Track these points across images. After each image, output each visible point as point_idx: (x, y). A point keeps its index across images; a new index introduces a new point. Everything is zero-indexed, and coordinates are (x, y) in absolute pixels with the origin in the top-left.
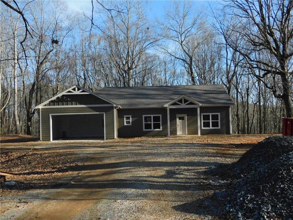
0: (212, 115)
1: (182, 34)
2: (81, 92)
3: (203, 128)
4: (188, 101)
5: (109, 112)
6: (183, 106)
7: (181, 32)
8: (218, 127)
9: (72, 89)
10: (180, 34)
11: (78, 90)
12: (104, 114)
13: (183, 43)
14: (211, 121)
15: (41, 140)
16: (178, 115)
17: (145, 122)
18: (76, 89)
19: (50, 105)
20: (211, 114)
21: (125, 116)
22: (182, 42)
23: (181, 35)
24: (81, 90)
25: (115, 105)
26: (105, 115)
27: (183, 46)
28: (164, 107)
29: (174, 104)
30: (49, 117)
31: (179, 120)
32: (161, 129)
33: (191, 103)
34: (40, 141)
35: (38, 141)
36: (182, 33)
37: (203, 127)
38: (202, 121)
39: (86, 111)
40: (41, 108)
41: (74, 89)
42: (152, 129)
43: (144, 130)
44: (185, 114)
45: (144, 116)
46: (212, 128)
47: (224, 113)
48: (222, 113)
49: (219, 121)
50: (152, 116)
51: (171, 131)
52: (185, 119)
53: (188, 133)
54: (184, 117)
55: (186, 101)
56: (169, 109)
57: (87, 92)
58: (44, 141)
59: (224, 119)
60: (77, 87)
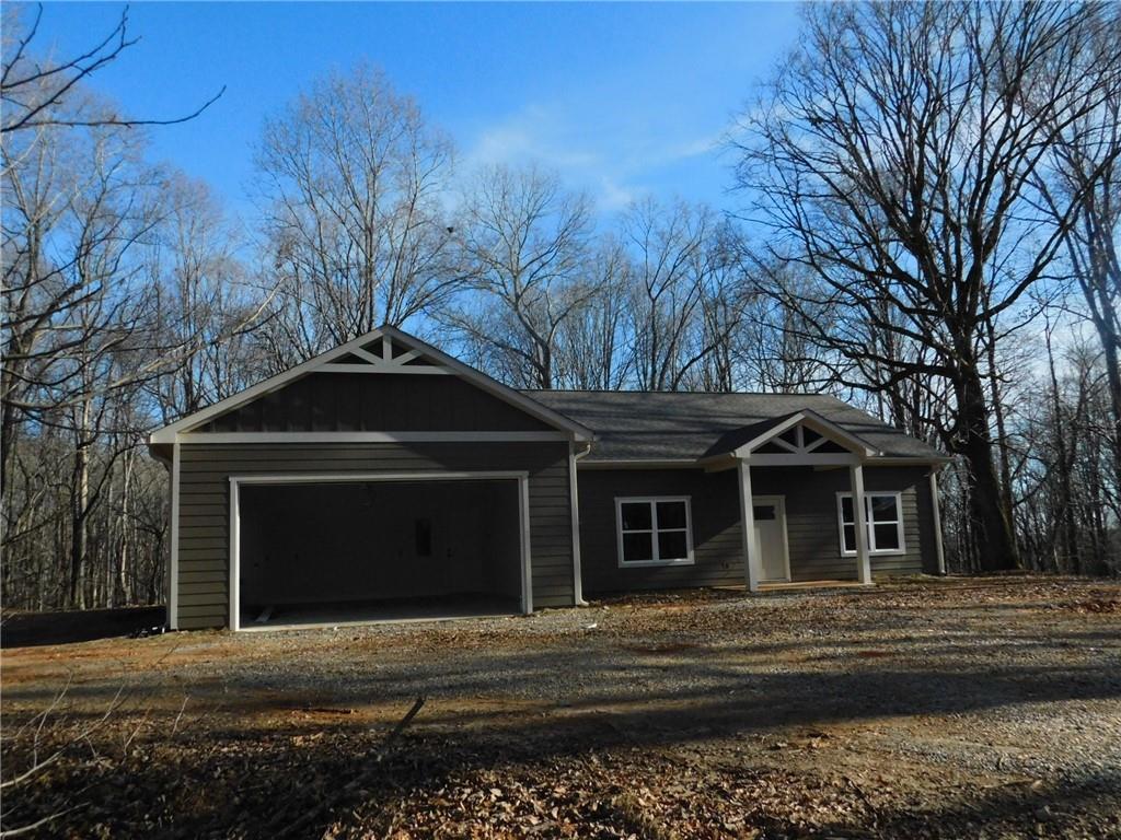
0: (873, 499)
2: (408, 363)
3: (844, 552)
5: (546, 472)
6: (801, 456)
8: (898, 547)
9: (362, 347)
12: (525, 483)
14: (873, 524)
15: (174, 625)
17: (624, 529)
18: (387, 348)
19: (233, 428)
20: (868, 497)
26: (530, 487)
29: (768, 448)
30: (227, 495)
32: (690, 559)
34: (168, 630)
35: (159, 632)
37: (846, 549)
38: (842, 524)
39: (437, 466)
40: (181, 444)
41: (375, 348)
42: (656, 560)
43: (623, 563)
44: (779, 497)
45: (620, 502)
46: (877, 551)
47: (912, 491)
48: (905, 492)
49: (900, 523)
50: (653, 502)
51: (731, 566)
52: (777, 517)
53: (792, 574)
54: (772, 508)
55: (810, 436)
56: (751, 467)
57: (446, 365)
58: (191, 630)
59: (915, 517)
60: (390, 339)
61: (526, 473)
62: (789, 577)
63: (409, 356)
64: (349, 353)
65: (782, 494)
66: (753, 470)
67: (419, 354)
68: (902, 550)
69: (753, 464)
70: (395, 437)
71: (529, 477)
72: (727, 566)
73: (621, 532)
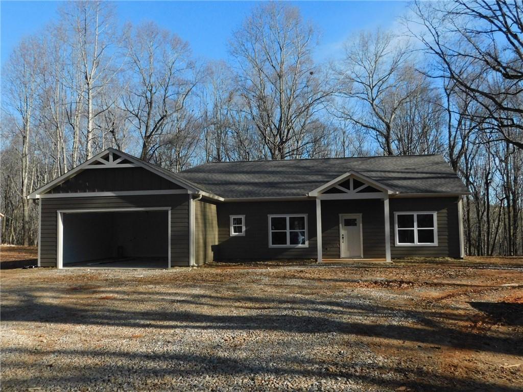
0: (418, 216)
1: (373, 87)
3: (398, 244)
4: (362, 184)
5: (179, 207)
6: (352, 194)
7: (371, 85)
8: (433, 242)
9: (101, 158)
10: (370, 87)
11: (114, 160)
12: (170, 212)
13: (374, 102)
14: (416, 229)
15: (39, 265)
16: (343, 217)
18: (111, 157)
20: (415, 214)
21: (232, 217)
22: (373, 100)
23: (372, 90)
25: (190, 192)
26: (172, 214)
27: (375, 106)
28: (309, 197)
29: (332, 190)
30: (56, 217)
31: (345, 225)
33: (370, 189)
34: (37, 267)
35: (32, 267)
36: (374, 85)
37: (399, 242)
38: (397, 229)
39: (130, 205)
40: (42, 199)
41: (106, 158)
42: (288, 245)
43: (271, 245)
44: (359, 214)
45: (270, 217)
46: (418, 244)
47: (445, 211)
48: (441, 211)
49: (435, 228)
50: (288, 217)
51: (328, 249)
52: (358, 224)
53: (364, 255)
54: (355, 220)
55: (357, 184)
56: (321, 201)
57: (133, 163)
58: (44, 267)
59: (446, 226)
60: (112, 154)
61: (170, 208)
62: (362, 256)
63: (119, 160)
64: (96, 160)
65: (360, 213)
66: (323, 202)
67: (123, 159)
68: (436, 243)
69: (322, 199)
70: (115, 194)
71: (171, 210)
72: (326, 249)
73: (270, 231)
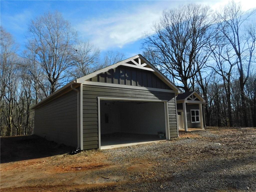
2: (145, 67)
3: (192, 122)
4: (195, 97)
5: (171, 101)
6: (193, 101)
9: (134, 60)
11: (142, 63)
14: (195, 116)
15: (82, 148)
18: (140, 61)
19: (98, 81)
20: (195, 111)
24: (145, 64)
26: (168, 105)
29: (188, 99)
30: (98, 103)
33: (197, 99)
34: (80, 150)
38: (191, 116)
40: (83, 84)
56: (186, 103)
58: (87, 150)
64: (131, 61)
68: (200, 122)
